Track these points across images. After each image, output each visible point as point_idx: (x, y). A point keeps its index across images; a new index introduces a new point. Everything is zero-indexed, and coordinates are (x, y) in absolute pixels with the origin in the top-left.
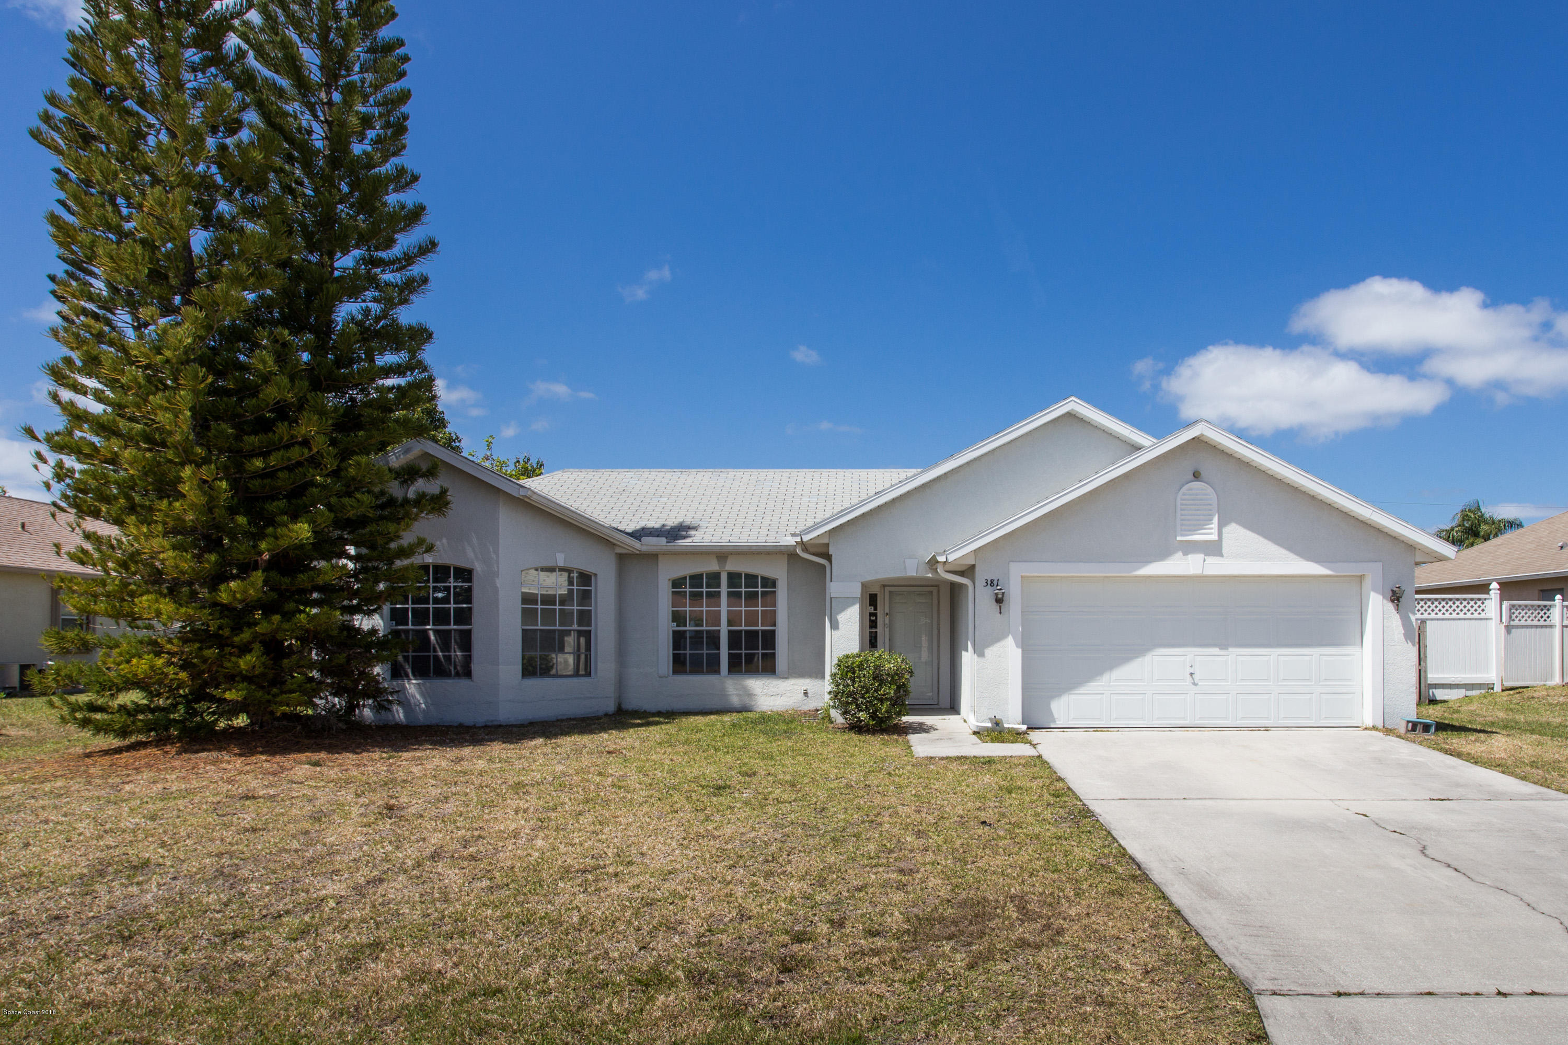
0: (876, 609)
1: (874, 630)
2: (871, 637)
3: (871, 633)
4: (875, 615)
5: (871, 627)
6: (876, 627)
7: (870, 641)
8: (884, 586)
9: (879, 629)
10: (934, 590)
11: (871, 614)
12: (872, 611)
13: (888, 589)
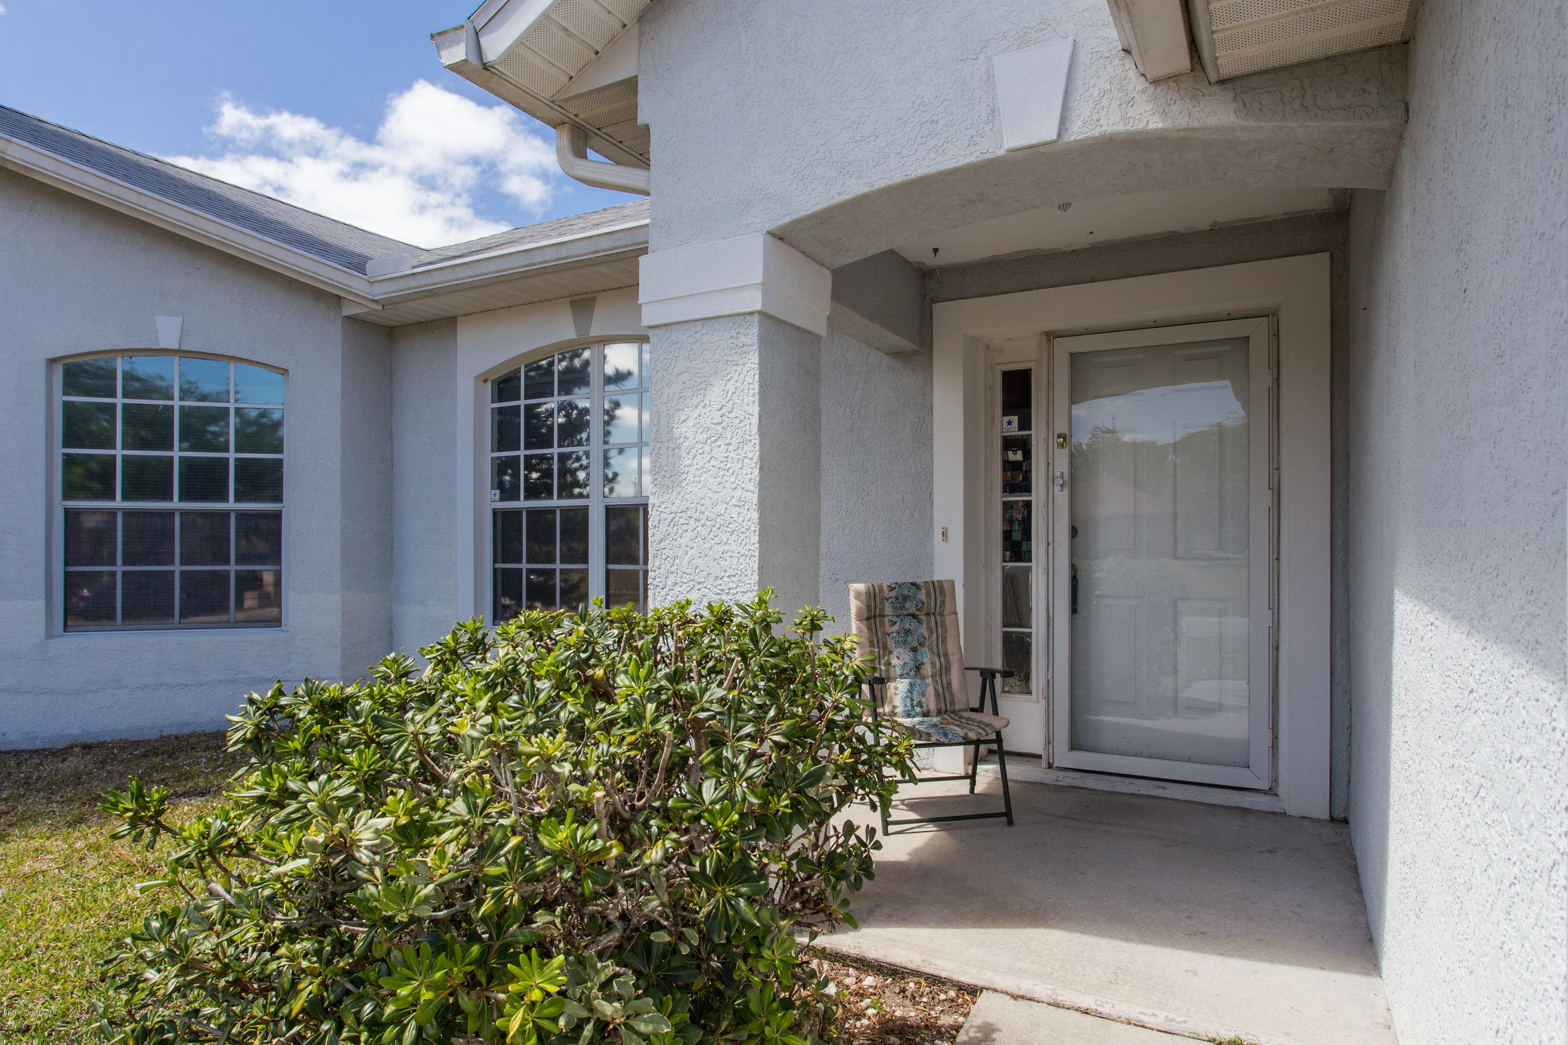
0: (1025, 424)
1: (1020, 498)
2: (1008, 521)
3: (1007, 506)
4: (1024, 445)
5: (1010, 487)
6: (1026, 487)
7: (1007, 535)
8: (1051, 336)
9: (1037, 496)
10: (1258, 331)
11: (1008, 444)
12: (1014, 430)
13: (1064, 348)
